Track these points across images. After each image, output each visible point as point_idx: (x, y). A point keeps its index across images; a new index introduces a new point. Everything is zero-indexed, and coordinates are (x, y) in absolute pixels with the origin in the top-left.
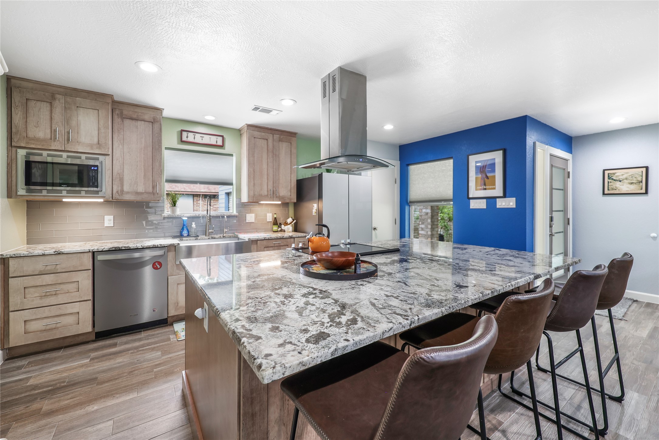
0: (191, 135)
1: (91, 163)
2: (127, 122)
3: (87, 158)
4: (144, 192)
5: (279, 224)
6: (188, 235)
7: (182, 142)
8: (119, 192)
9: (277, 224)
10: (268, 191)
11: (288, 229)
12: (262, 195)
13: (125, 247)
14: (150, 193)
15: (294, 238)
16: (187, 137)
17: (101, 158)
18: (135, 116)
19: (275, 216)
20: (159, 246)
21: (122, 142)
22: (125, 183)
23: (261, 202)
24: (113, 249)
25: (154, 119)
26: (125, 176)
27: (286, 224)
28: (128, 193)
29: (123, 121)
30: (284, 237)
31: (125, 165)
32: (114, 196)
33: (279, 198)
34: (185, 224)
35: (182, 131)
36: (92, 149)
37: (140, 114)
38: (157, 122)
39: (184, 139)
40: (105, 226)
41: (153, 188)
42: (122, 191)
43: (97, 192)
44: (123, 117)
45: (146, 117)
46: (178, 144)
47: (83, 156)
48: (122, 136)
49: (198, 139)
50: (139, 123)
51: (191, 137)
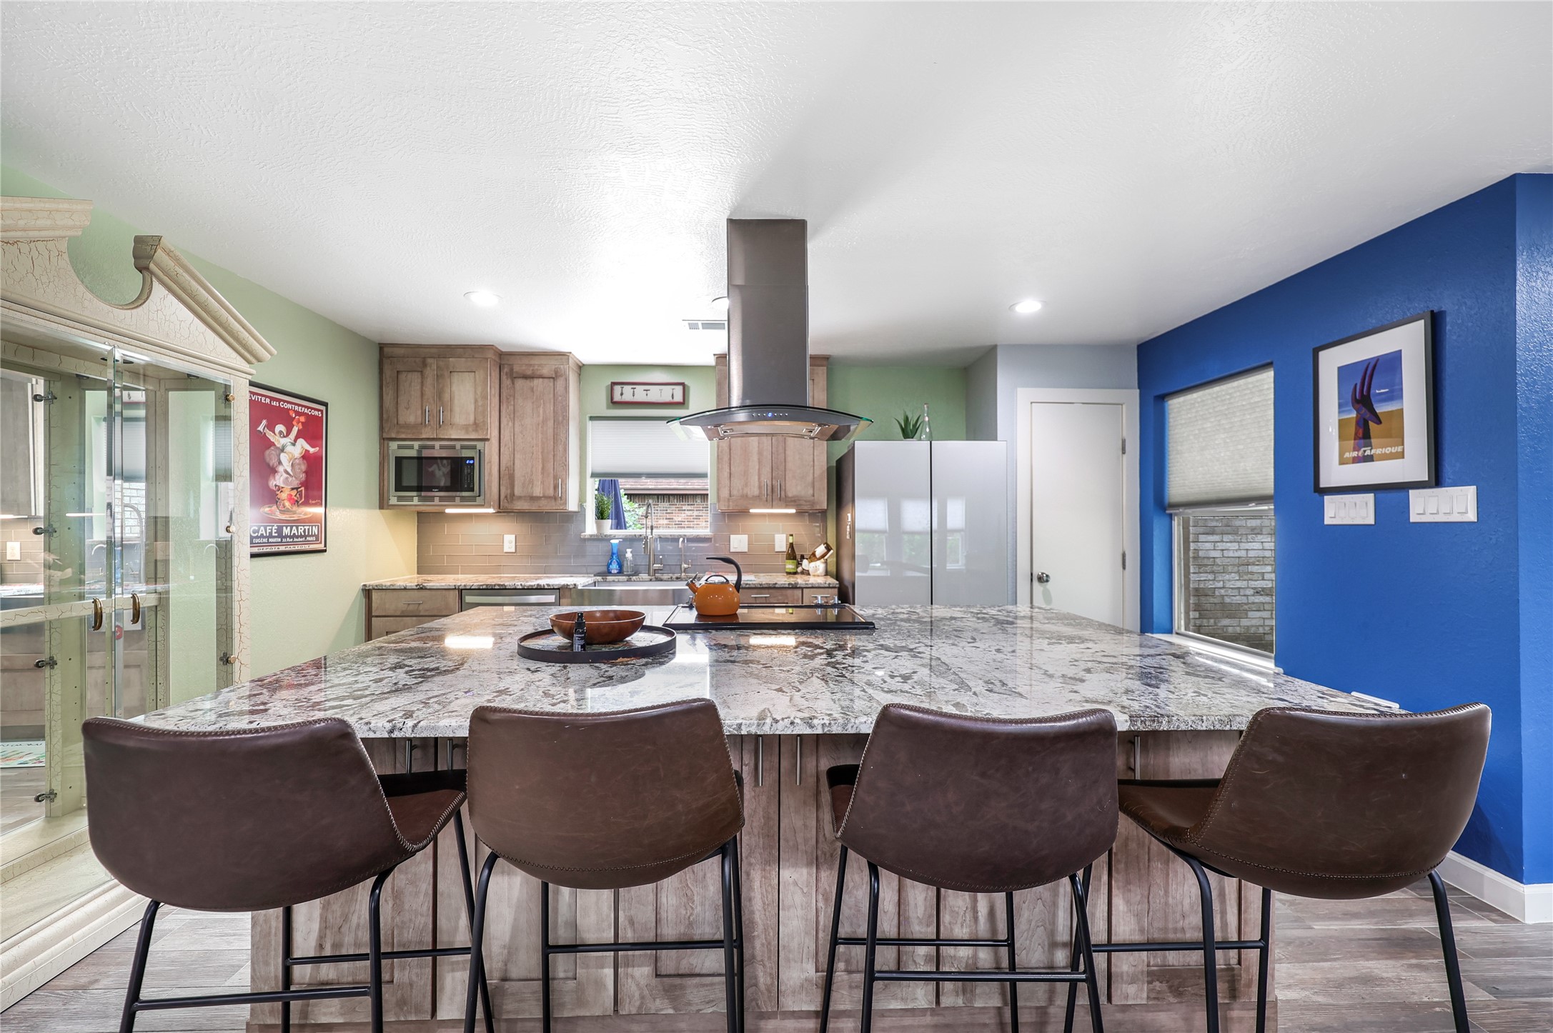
0: (627, 389)
1: (466, 453)
2: (520, 383)
3: (463, 447)
4: (541, 495)
5: (798, 557)
6: (620, 572)
7: (614, 403)
8: (508, 497)
9: (794, 558)
10: (760, 487)
11: (816, 569)
12: (747, 496)
13: (499, 585)
14: (550, 497)
15: (802, 588)
16: (622, 394)
17: (479, 445)
18: (529, 372)
19: (791, 540)
20: (546, 587)
21: (512, 416)
22: (516, 483)
23: (752, 511)
24: (484, 587)
25: (556, 372)
26: (516, 472)
27: (813, 557)
28: (520, 498)
29: (513, 383)
30: (777, 586)
31: (516, 452)
32: (501, 503)
33: (787, 502)
34: (615, 551)
35: (614, 384)
36: (467, 432)
37: (536, 367)
38: (561, 376)
39: (617, 398)
40: (505, 551)
41: (556, 487)
42: (513, 494)
43: (473, 499)
44: (514, 376)
45: (545, 372)
46: (608, 408)
47: (458, 445)
48: (512, 408)
49: (640, 395)
50: (536, 381)
51: (628, 393)
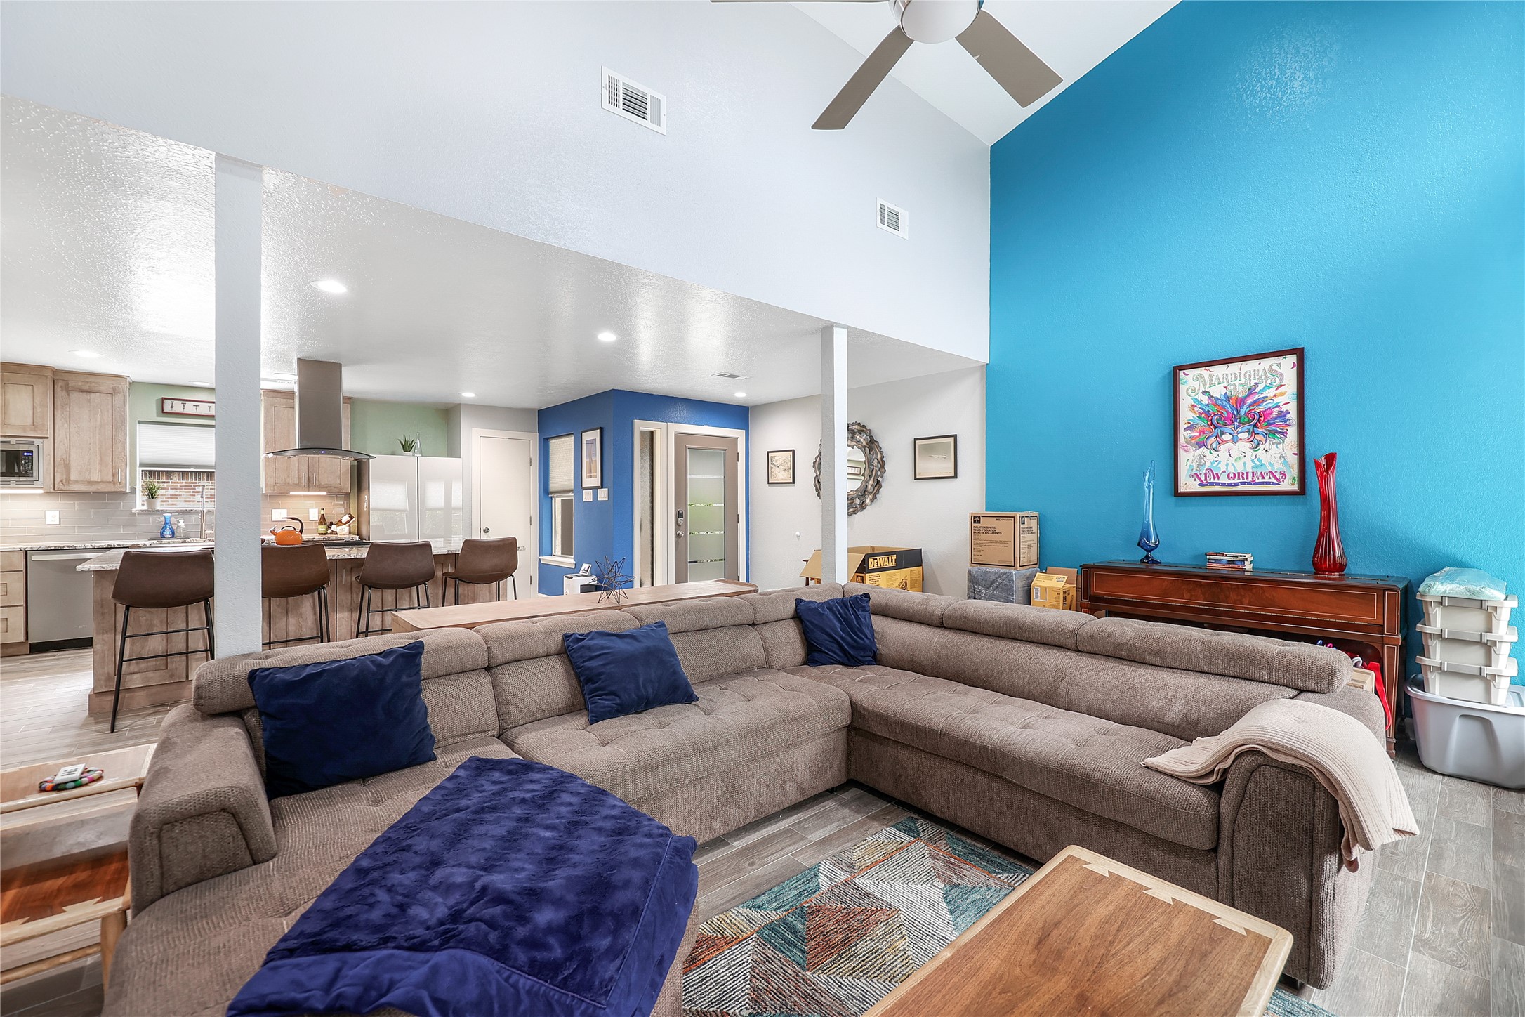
0: (177, 404)
1: (22, 448)
2: (74, 395)
3: (18, 443)
4: (99, 480)
5: (328, 524)
6: (173, 537)
7: (164, 414)
8: (64, 481)
9: (325, 524)
10: (299, 478)
11: (342, 530)
12: (289, 483)
13: (67, 546)
14: (109, 482)
16: (172, 407)
17: (37, 442)
18: (86, 387)
19: (322, 512)
20: (116, 546)
21: (68, 420)
22: (72, 470)
23: (293, 493)
24: (52, 548)
25: (114, 389)
26: (71, 462)
27: (340, 523)
28: (76, 482)
29: (68, 395)
31: (71, 447)
32: (56, 486)
33: (321, 488)
34: (168, 521)
35: (163, 400)
36: (25, 431)
37: (93, 384)
38: (118, 392)
39: (167, 410)
40: (47, 523)
41: (113, 475)
42: (69, 480)
43: (32, 482)
44: (68, 390)
45: (102, 388)
46: (158, 416)
47: (13, 441)
48: (68, 413)
49: (190, 408)
50: (92, 395)
51: (178, 407)
